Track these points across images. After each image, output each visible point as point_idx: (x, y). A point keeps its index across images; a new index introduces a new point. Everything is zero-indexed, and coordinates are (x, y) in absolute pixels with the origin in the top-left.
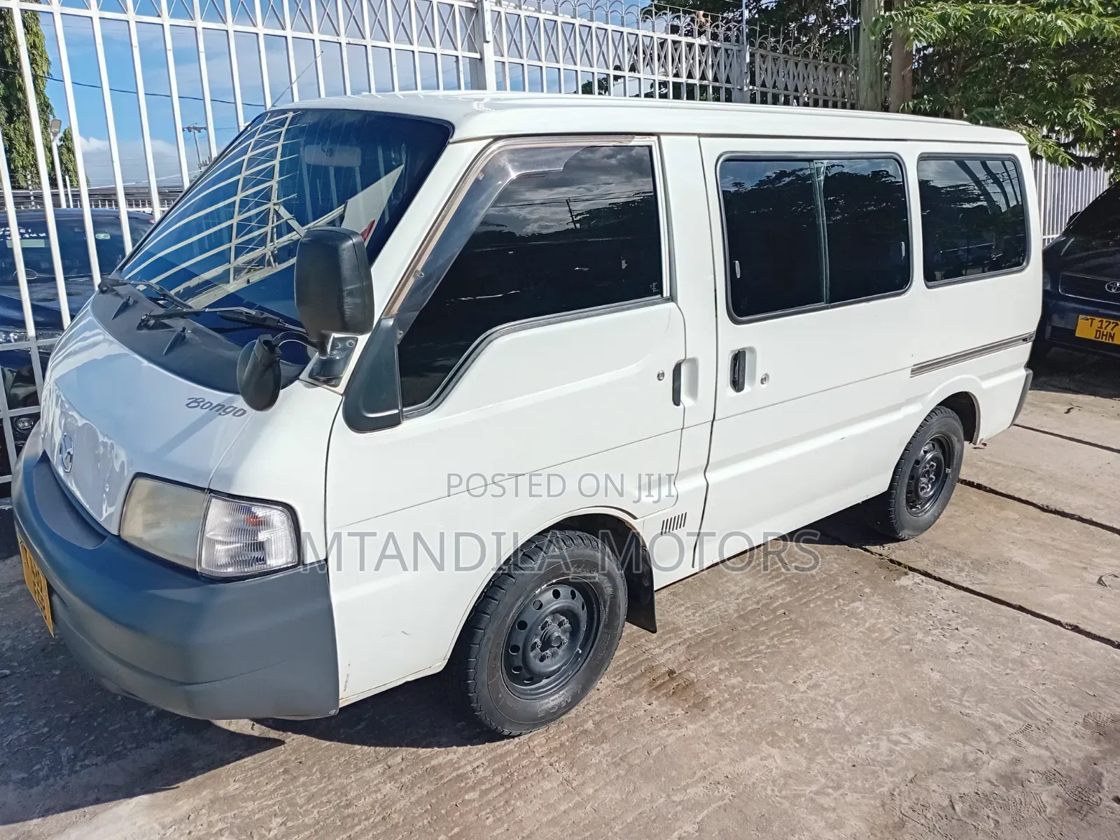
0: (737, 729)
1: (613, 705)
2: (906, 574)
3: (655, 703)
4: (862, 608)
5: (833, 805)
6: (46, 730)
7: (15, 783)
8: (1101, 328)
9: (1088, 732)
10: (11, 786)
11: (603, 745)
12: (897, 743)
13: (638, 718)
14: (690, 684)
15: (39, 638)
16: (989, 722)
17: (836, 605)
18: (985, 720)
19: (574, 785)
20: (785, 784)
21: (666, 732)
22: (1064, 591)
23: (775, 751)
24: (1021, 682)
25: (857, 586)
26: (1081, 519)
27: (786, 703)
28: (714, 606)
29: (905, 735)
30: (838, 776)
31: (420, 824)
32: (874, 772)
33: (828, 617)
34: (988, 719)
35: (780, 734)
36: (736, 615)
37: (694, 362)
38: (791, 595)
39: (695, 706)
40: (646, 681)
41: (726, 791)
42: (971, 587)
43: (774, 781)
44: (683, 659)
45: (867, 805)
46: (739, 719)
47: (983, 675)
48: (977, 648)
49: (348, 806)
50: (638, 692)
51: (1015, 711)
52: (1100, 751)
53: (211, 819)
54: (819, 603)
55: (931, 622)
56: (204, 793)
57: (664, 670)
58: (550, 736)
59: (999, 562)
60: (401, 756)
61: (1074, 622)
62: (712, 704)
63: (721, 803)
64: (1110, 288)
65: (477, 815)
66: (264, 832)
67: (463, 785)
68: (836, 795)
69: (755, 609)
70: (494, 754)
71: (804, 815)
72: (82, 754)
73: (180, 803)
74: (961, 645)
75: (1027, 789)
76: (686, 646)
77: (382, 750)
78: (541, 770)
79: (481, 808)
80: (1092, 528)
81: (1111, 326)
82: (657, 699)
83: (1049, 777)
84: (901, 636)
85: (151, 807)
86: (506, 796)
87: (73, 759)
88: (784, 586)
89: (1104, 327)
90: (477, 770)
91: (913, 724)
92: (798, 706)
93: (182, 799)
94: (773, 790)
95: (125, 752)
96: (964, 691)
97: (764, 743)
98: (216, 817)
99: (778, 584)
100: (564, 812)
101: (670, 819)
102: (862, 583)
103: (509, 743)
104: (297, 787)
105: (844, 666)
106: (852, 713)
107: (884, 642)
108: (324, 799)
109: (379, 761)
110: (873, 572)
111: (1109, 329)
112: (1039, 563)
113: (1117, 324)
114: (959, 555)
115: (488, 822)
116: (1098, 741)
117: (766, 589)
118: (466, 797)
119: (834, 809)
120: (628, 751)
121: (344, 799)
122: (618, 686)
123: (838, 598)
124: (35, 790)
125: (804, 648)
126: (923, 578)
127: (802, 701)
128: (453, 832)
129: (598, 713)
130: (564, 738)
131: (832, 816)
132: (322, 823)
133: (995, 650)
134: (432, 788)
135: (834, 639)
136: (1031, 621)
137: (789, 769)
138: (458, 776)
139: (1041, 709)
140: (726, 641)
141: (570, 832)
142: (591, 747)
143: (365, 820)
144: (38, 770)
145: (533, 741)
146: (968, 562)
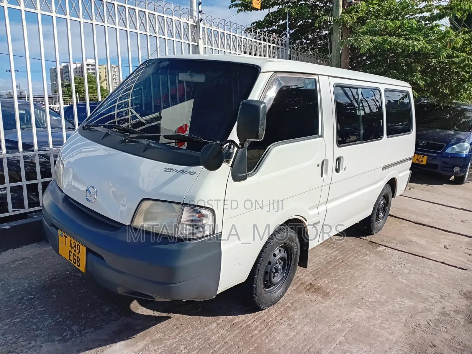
0: (344, 303)
1: (294, 297)
2: (379, 246)
3: (310, 295)
4: (369, 259)
5: (388, 327)
6: (61, 319)
7: (58, 341)
8: (418, 158)
9: (463, 297)
10: (56, 342)
11: (297, 311)
12: (401, 304)
13: (306, 301)
14: (319, 288)
15: (40, 282)
16: (428, 296)
17: (359, 258)
18: (427, 295)
19: (293, 326)
20: (369, 321)
21: (318, 306)
22: (434, 251)
23: (360, 310)
24: (434, 282)
25: (364, 251)
26: (429, 226)
27: (357, 293)
28: (315, 260)
29: (402, 301)
30: (386, 317)
31: (241, 344)
32: (397, 315)
33: (358, 262)
34: (428, 294)
35: (359, 304)
36: (325, 263)
37: (327, 160)
38: (342, 255)
39: (325, 295)
40: (303, 288)
41: (349, 325)
42: (402, 250)
43: (365, 320)
44: (313, 279)
45: (400, 326)
46: (342, 299)
47: (420, 280)
48: (414, 271)
49: (209, 339)
50: (302, 292)
51: (436, 291)
52: (469, 303)
53: (155, 348)
54: (353, 257)
55: (395, 263)
56: (147, 339)
57: (308, 283)
58: (276, 309)
59: (409, 242)
60: (221, 319)
61: (442, 261)
62: (331, 294)
63: (348, 329)
64: (420, 143)
65: (261, 339)
66: (179, 352)
67: (250, 329)
68: (388, 323)
69: (331, 260)
70: (257, 317)
71: (380, 331)
72: (82, 328)
73: (139, 343)
74: (409, 270)
75: (451, 317)
76: (312, 274)
77: (213, 318)
78: (278, 321)
79: (261, 337)
80: (434, 229)
81: (422, 157)
82: (310, 294)
83: (457, 312)
84: (386, 268)
85: (127, 346)
86: (269, 332)
87: (80, 331)
88: (338, 252)
89: (419, 158)
90: (254, 323)
91: (403, 298)
92: (361, 294)
93: (139, 342)
94: (365, 323)
95: (101, 326)
96: (416, 285)
97: (355, 307)
98: (156, 348)
99: (336, 251)
100: (294, 336)
101: (333, 336)
102: (365, 250)
103: (261, 312)
104: (185, 334)
105: (371, 279)
106: (381, 295)
107: (382, 270)
108: (198, 337)
109: (214, 322)
110: (367, 246)
111: (421, 159)
112: (422, 242)
113: (424, 157)
114: (394, 239)
115: (267, 341)
116: (467, 300)
117: (332, 253)
118: (254, 333)
119: (389, 328)
120: (307, 313)
121: (206, 337)
122: (293, 290)
123: (359, 255)
124: (68, 343)
125: (355, 273)
126: (385, 247)
127: (362, 292)
128: (255, 346)
129: (290, 300)
130: (281, 310)
131: (390, 331)
132: (201, 347)
133: (420, 271)
134: (239, 330)
135: (364, 270)
136: (428, 261)
137: (368, 315)
138: (247, 326)
139: (444, 290)
140: (326, 272)
141: (299, 343)
142: (293, 312)
143: (218, 344)
144: (65, 336)
145: (270, 311)
146: (398, 241)
